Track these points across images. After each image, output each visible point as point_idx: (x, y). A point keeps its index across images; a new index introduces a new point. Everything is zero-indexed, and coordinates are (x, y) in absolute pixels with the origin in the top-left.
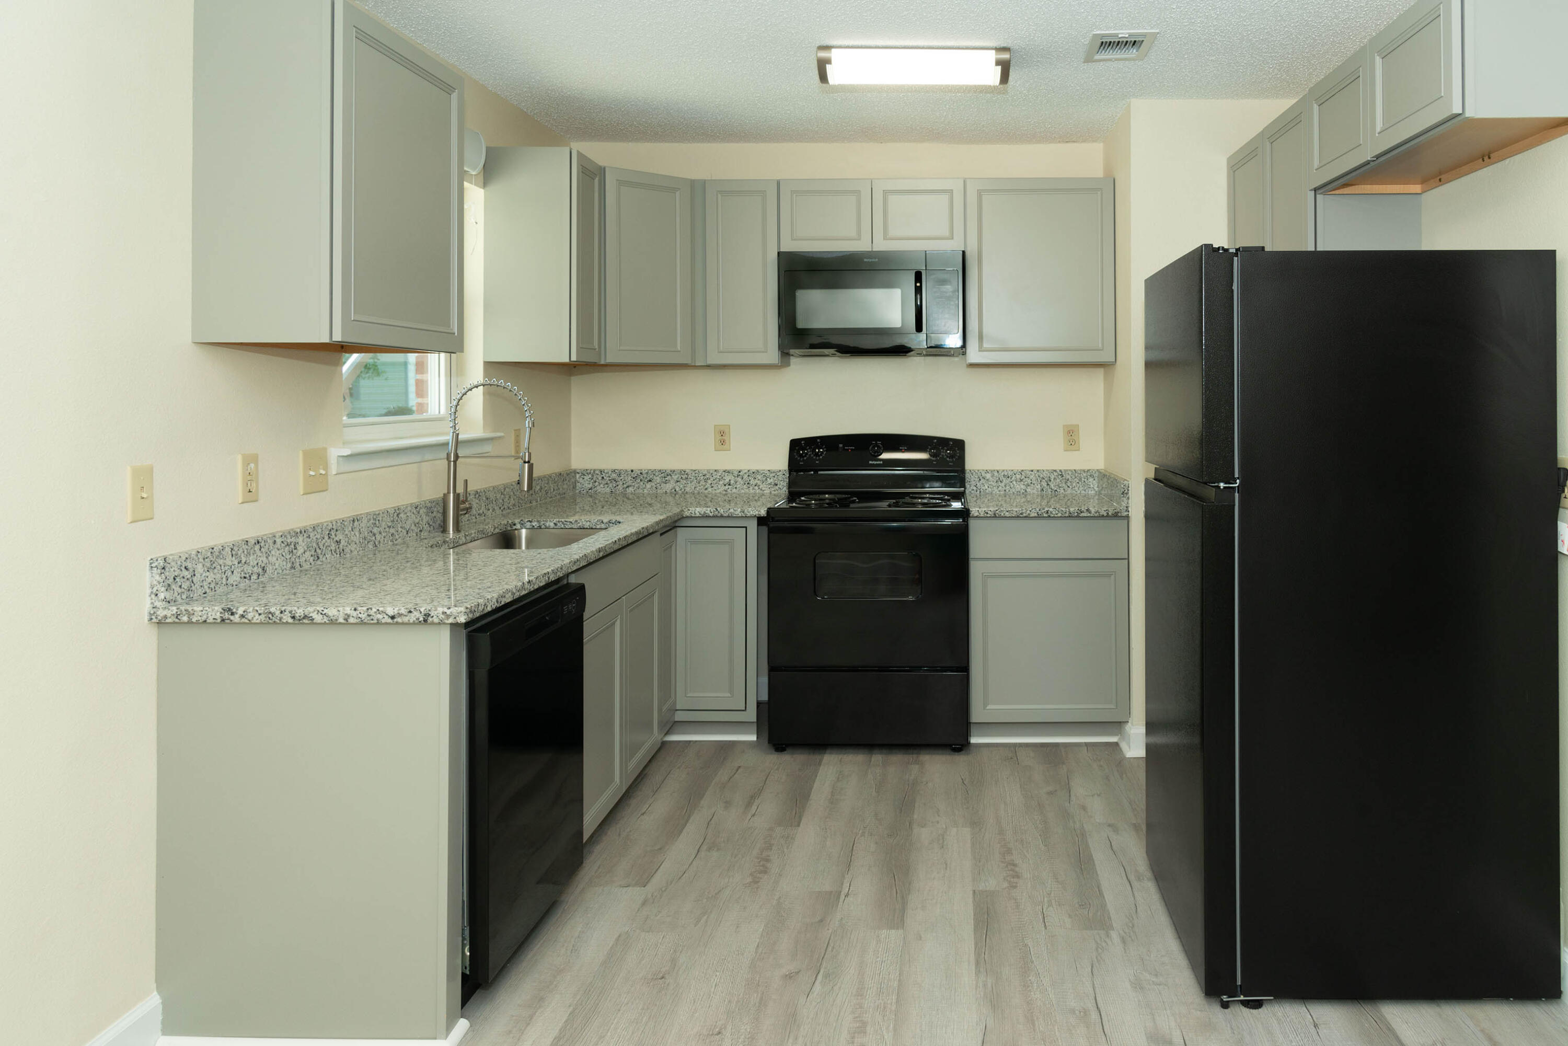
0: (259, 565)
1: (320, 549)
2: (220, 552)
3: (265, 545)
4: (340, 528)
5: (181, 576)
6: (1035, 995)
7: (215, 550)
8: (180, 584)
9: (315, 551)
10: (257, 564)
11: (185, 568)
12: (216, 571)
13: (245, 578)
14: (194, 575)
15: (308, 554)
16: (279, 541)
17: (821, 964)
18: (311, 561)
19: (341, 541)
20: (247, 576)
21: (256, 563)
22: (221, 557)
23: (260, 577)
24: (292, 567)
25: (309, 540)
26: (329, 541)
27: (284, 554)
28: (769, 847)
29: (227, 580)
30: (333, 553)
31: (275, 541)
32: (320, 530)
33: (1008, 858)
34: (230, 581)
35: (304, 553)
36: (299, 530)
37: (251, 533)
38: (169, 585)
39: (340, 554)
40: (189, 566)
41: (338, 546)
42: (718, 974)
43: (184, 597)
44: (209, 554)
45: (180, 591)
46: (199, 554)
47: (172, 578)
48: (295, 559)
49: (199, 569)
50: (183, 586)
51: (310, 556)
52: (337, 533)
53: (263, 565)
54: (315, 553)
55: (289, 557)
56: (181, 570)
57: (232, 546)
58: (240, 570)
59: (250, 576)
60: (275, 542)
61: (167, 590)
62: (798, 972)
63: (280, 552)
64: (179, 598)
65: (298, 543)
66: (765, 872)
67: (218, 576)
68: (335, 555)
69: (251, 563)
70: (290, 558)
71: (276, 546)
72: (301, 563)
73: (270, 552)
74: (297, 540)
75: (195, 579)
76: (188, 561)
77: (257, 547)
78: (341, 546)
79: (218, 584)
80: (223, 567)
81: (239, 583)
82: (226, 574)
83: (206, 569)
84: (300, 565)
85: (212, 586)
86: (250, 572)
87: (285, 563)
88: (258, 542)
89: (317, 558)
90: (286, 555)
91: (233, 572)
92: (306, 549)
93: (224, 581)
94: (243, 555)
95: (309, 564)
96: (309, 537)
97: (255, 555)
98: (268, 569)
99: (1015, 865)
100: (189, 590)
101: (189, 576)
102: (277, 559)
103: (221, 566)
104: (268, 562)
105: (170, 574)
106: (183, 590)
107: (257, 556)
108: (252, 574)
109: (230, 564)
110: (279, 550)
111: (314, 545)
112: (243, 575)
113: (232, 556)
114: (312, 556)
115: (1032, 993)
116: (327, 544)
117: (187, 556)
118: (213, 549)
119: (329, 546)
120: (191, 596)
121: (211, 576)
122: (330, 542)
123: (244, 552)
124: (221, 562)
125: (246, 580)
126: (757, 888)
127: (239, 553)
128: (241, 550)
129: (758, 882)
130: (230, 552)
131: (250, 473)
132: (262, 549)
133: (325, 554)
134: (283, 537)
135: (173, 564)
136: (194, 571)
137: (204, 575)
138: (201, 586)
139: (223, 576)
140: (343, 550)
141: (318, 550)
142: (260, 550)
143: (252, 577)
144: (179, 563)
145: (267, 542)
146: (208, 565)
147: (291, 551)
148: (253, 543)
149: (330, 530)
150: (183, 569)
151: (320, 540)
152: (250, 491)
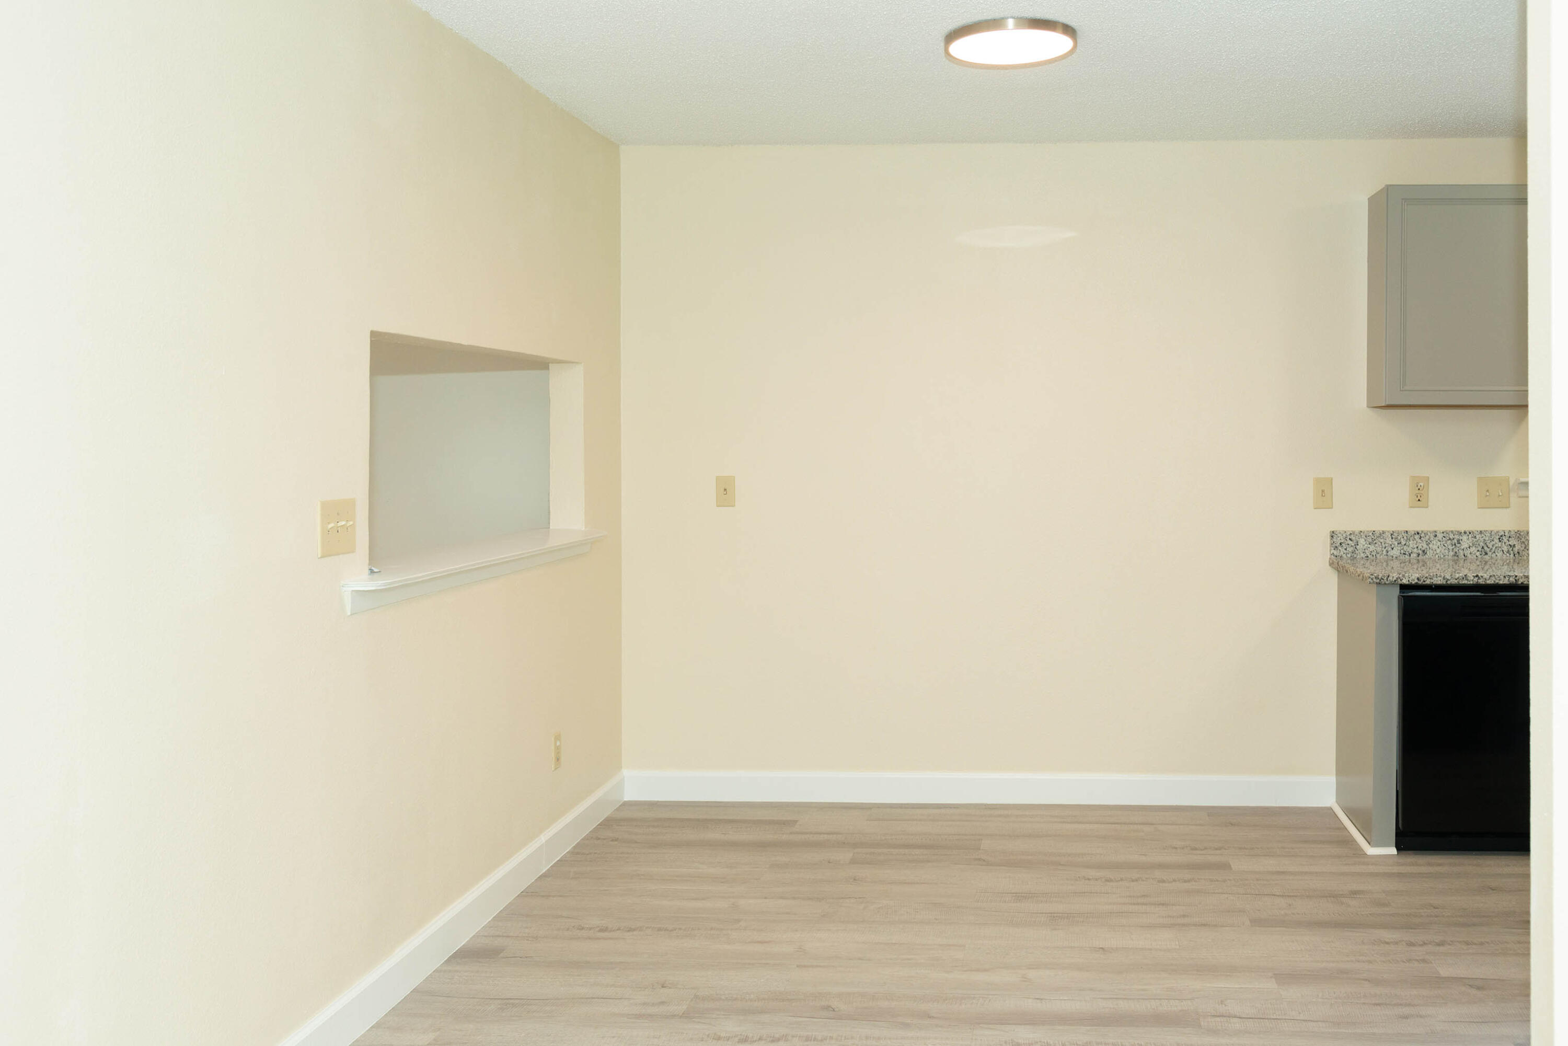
0: (1419, 548)
1: (1489, 548)
2: (1380, 534)
3: (1426, 536)
4: (1514, 536)
5: (1346, 543)
7: (1376, 532)
8: (1345, 548)
9: (1483, 548)
10: (1417, 547)
11: (1350, 539)
12: (1377, 545)
13: (1404, 554)
14: (1358, 545)
15: (1473, 549)
16: (1440, 536)
18: (1478, 554)
19: (1516, 546)
20: (1407, 553)
21: (1415, 546)
22: (1382, 537)
23: (1420, 556)
24: (1455, 555)
25: (1475, 540)
26: (1500, 543)
27: (1446, 545)
29: (1388, 552)
30: (1505, 553)
31: (1436, 535)
32: (1489, 535)
34: (1391, 553)
35: (1469, 548)
36: (1463, 532)
37: (1412, 527)
38: (1336, 547)
39: (1514, 555)
40: (1352, 537)
41: (1511, 549)
43: (1349, 556)
44: (1371, 534)
45: (1345, 552)
46: (1362, 534)
47: (1339, 543)
48: (1458, 550)
49: (1362, 541)
50: (1348, 549)
51: (1475, 551)
52: (1510, 539)
53: (1423, 549)
54: (1482, 550)
55: (1452, 548)
56: (1346, 540)
57: (1392, 532)
58: (1399, 548)
59: (1410, 554)
60: (1436, 536)
61: (1334, 549)
63: (1442, 543)
64: (1344, 556)
65: (1461, 540)
67: (1379, 549)
68: (1508, 555)
69: (1411, 546)
70: (1453, 549)
71: (1437, 538)
72: (1466, 555)
73: (1431, 541)
74: (1461, 538)
75: (1358, 547)
76: (1352, 536)
77: (1417, 537)
78: (1516, 549)
79: (1378, 553)
80: (1383, 544)
81: (1400, 556)
82: (1387, 548)
83: (1368, 543)
84: (1464, 555)
85: (1374, 553)
86: (1410, 551)
87: (1446, 551)
88: (1418, 533)
89: (1484, 554)
90: (1448, 545)
91: (1393, 549)
92: (1471, 545)
93: (1385, 553)
94: (1402, 539)
95: (1475, 556)
96: (1475, 537)
97: (1415, 542)
98: (1428, 552)
100: (1353, 553)
101: (1353, 545)
102: (1438, 548)
103: (1381, 543)
104: (1428, 548)
105: (1338, 541)
106: (1348, 552)
107: (1417, 542)
108: (1412, 553)
109: (1391, 543)
110: (1440, 541)
111: (1482, 544)
112: (1402, 551)
113: (1392, 538)
114: (1478, 551)
116: (1497, 545)
117: (1351, 532)
118: (1374, 531)
119: (1500, 547)
120: (1355, 556)
121: (1372, 548)
122: (1502, 545)
123: (1403, 537)
124: (1382, 541)
125: (1406, 556)
127: (1399, 538)
128: (1401, 536)
130: (1390, 536)
131: (1419, 489)
132: (1422, 538)
133: (1494, 552)
134: (1445, 533)
135: (1339, 535)
136: (1357, 542)
137: (1366, 546)
138: (1364, 552)
139: (1383, 549)
140: (1518, 553)
141: (1486, 548)
142: (1420, 539)
143: (1412, 555)
144: (1344, 535)
145: (1427, 534)
146: (1370, 540)
147: (1453, 544)
148: (1413, 533)
149: (1502, 536)
150: (1348, 539)
151: (1489, 541)
152: (1419, 500)
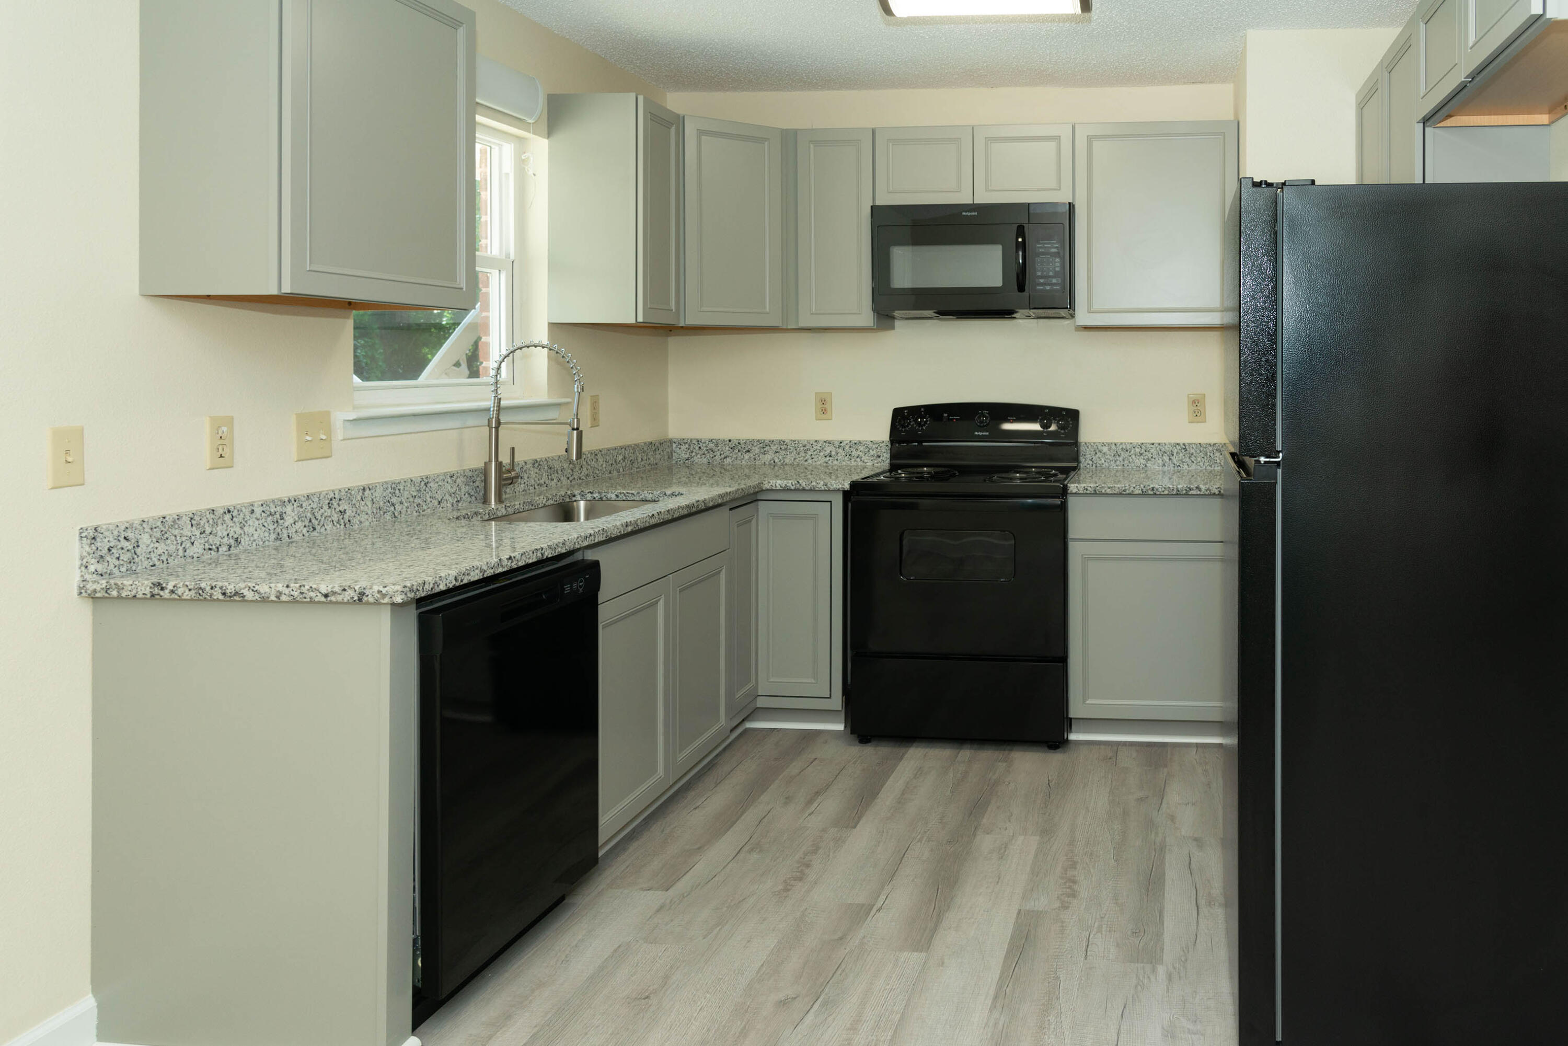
0: (230, 536)
1: (317, 519)
2: (174, 522)
3: (239, 515)
4: (345, 497)
5: (119, 547)
6: (1049, 1038)
7: (167, 519)
8: (118, 555)
9: (310, 521)
10: (228, 535)
11: (125, 538)
12: (168, 542)
13: (210, 549)
14: (138, 546)
15: (299, 525)
16: (258, 510)
17: (823, 990)
18: (305, 530)
19: (347, 511)
20: (214, 547)
21: (225, 533)
22: (176, 526)
23: (232, 548)
24: (277, 538)
25: (301, 510)
26: (329, 511)
27: (265, 524)
28: (815, 851)
29: (185, 551)
30: (335, 524)
31: (253, 510)
32: (317, 499)
33: (1070, 873)
34: (190, 552)
35: (294, 523)
36: (286, 500)
37: (220, 502)
38: (102, 557)
39: (345, 525)
40: (130, 534)
41: (342, 517)
42: (708, 996)
43: (123, 569)
44: (159, 524)
45: (117, 563)
46: (145, 525)
47: (106, 549)
48: (281, 530)
49: (145, 539)
50: (121, 558)
51: (302, 527)
52: (341, 502)
53: (236, 536)
54: (310, 524)
55: (274, 527)
56: (119, 541)
57: (191, 515)
58: (203, 541)
59: (218, 548)
60: (253, 512)
61: (98, 562)
62: (795, 998)
63: (261, 522)
64: (116, 571)
65: (285, 513)
66: (800, 879)
67: (172, 548)
68: (338, 526)
69: (220, 534)
70: (275, 529)
71: (254, 516)
72: (290, 535)
73: (246, 522)
74: (284, 510)
75: (138, 551)
76: (129, 531)
77: (228, 517)
78: (346, 516)
79: (171, 556)
80: (178, 538)
81: (203, 555)
82: (183, 546)
83: (154, 540)
84: (289, 536)
85: (164, 558)
86: (218, 543)
87: (267, 534)
88: (229, 511)
89: (312, 529)
90: (268, 525)
91: (193, 544)
92: (297, 519)
93: (181, 553)
94: (207, 525)
95: (301, 535)
96: (301, 506)
97: (225, 525)
98: (242, 540)
99: (1074, 882)
100: (130, 562)
101: (130, 547)
102: (256, 530)
103: (176, 536)
104: (243, 533)
105: (103, 545)
106: (122, 563)
107: (227, 526)
108: (220, 545)
109: (189, 534)
110: (258, 519)
111: (309, 515)
112: (207, 546)
113: (192, 525)
114: (305, 526)
115: (1046, 1036)
116: (326, 514)
117: (127, 525)
118: (164, 518)
119: (330, 517)
120: (134, 568)
121: (161, 548)
122: (331, 512)
123: (208, 522)
124: (176, 532)
125: (212, 552)
126: (786, 897)
127: (202, 523)
128: (204, 520)
129: (789, 890)
130: (188, 522)
131: (221, 437)
132: (234, 519)
133: (323, 525)
134: (264, 506)
135: (106, 534)
136: (137, 542)
137: (152, 545)
138: (148, 558)
139: (179, 547)
140: (349, 521)
141: (314, 521)
142: (232, 520)
143: (220, 549)
144: (116, 533)
145: (242, 511)
146: (158, 535)
147: (275, 521)
148: (222, 511)
149: (331, 499)
150: (122, 539)
151: (317, 510)
152: (221, 456)
